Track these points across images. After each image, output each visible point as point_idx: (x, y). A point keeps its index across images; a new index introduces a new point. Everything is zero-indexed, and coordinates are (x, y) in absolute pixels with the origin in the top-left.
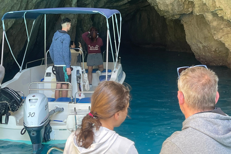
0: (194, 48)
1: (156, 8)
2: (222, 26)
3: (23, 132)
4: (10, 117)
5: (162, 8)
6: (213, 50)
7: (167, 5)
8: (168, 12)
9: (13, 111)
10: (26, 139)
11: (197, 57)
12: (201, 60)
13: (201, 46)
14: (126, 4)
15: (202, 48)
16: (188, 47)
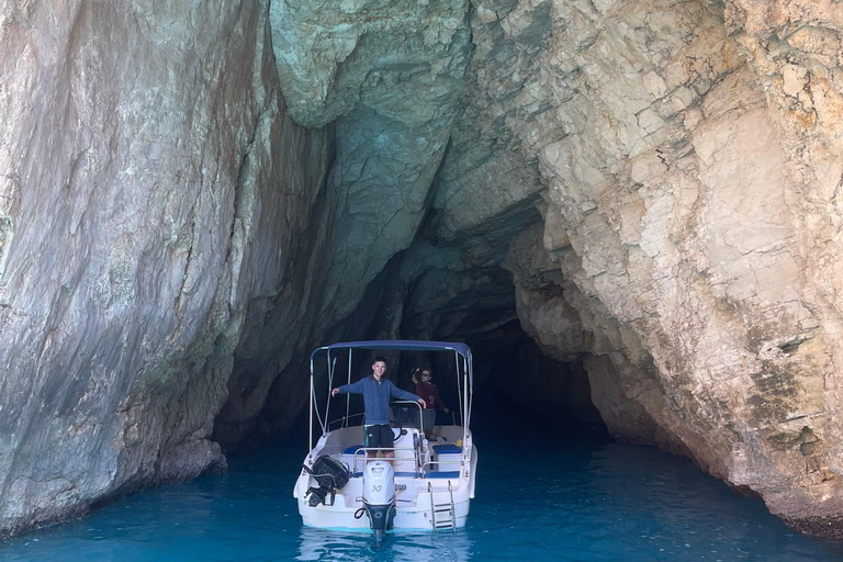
0: (605, 415)
1: (537, 341)
2: (640, 376)
3: (358, 515)
4: (336, 495)
5: (545, 340)
6: (636, 418)
7: (555, 337)
8: (555, 348)
9: (339, 487)
10: (364, 525)
11: (611, 431)
12: (618, 436)
13: (616, 410)
14: (495, 329)
15: (618, 414)
16: (597, 413)
